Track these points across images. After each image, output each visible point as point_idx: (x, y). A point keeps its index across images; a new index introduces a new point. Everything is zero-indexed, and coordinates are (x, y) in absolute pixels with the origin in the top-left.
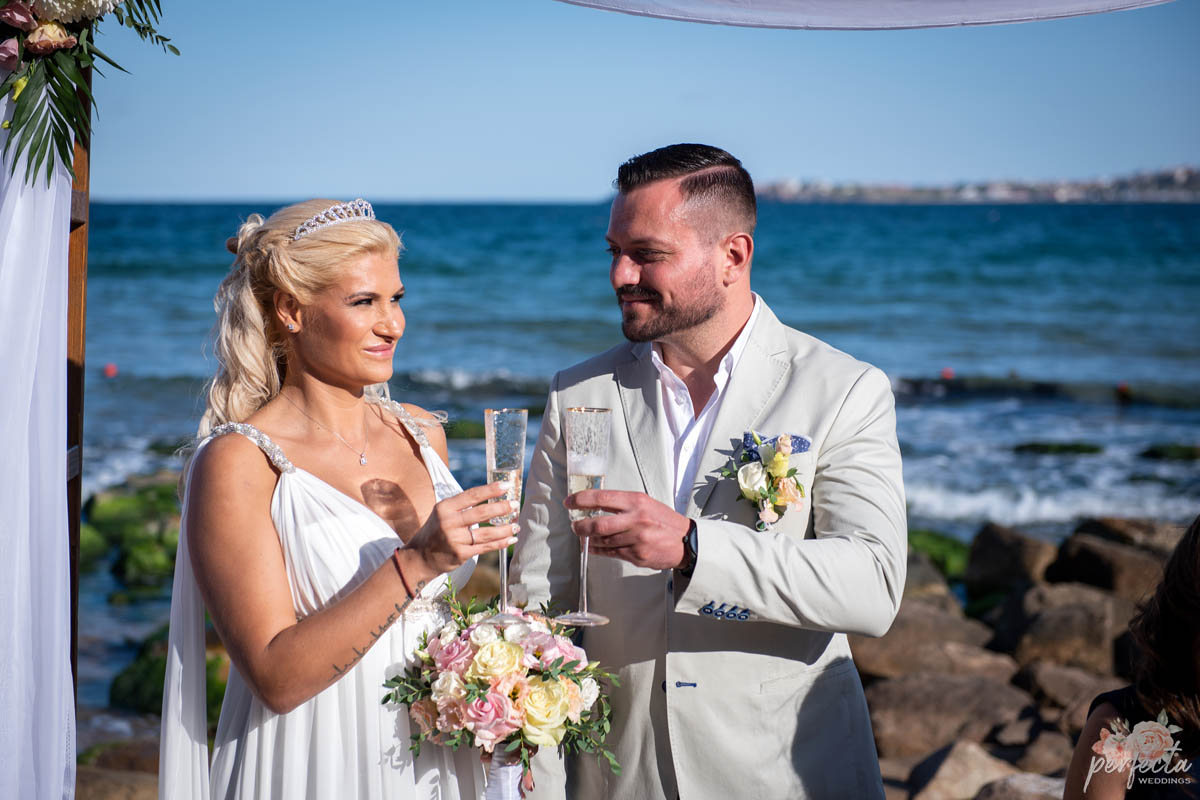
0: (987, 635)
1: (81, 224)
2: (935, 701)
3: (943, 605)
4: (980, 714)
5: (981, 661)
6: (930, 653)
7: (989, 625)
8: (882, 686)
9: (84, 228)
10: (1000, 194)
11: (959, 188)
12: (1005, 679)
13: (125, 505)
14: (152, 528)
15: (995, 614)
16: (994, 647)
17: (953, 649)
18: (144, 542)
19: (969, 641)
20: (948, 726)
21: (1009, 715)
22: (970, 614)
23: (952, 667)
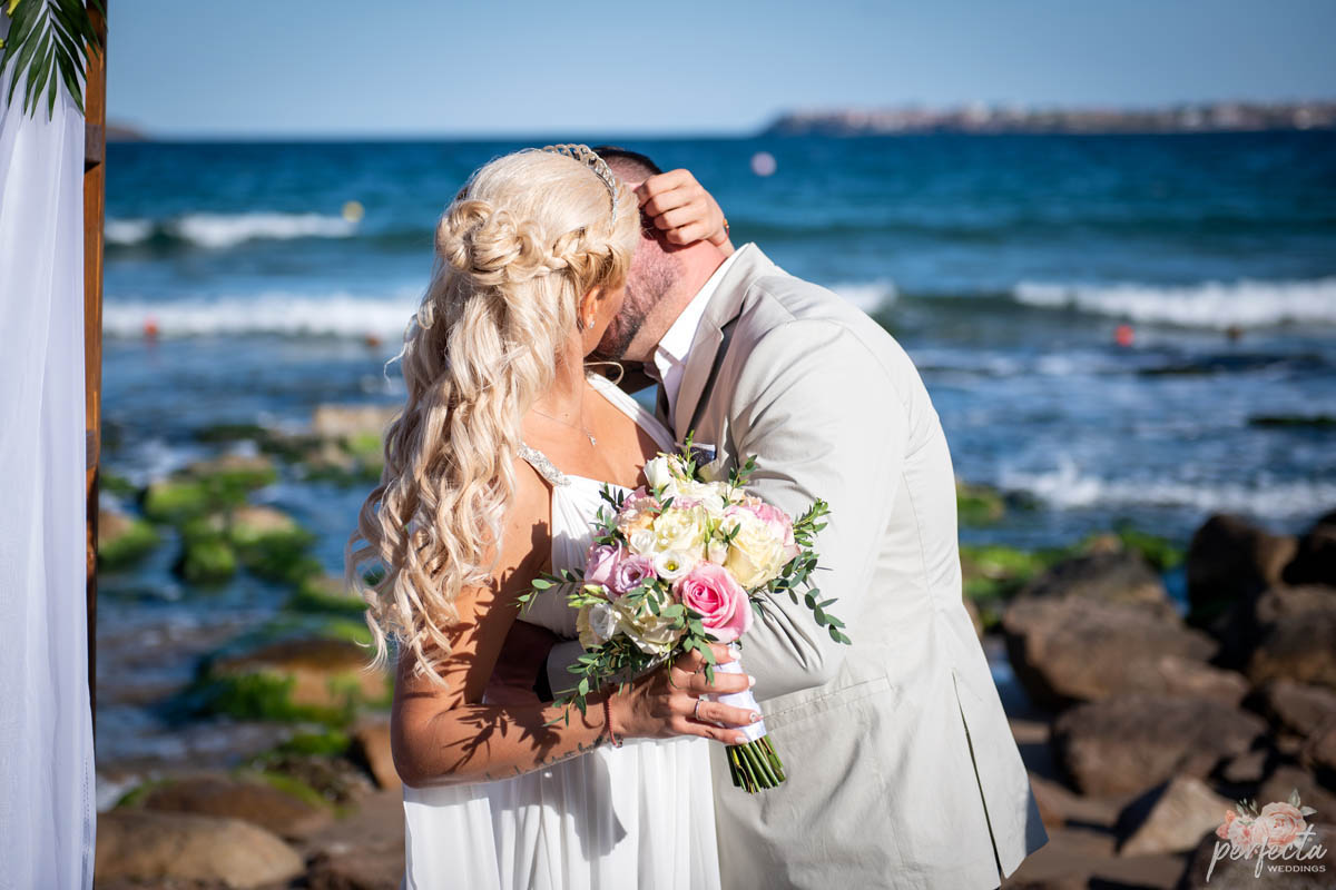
0: (1209, 648)
1: (96, 164)
2: (1148, 729)
3: (1158, 611)
4: (1204, 743)
5: (1204, 681)
6: (1142, 670)
7: (1214, 635)
8: (1084, 710)
9: (99, 169)
10: (1228, 119)
11: (1178, 112)
12: (1232, 702)
13: (186, 495)
14: (216, 524)
15: (1222, 623)
16: (1219, 662)
17: (1170, 665)
18: (209, 540)
19: (1190, 655)
20: (1164, 759)
21: (1238, 745)
22: (1193, 622)
23: (1169, 688)
